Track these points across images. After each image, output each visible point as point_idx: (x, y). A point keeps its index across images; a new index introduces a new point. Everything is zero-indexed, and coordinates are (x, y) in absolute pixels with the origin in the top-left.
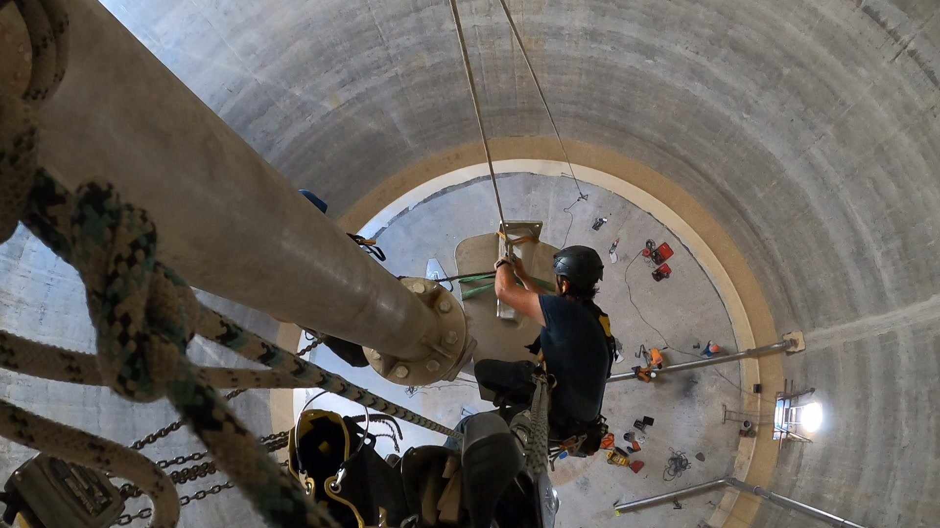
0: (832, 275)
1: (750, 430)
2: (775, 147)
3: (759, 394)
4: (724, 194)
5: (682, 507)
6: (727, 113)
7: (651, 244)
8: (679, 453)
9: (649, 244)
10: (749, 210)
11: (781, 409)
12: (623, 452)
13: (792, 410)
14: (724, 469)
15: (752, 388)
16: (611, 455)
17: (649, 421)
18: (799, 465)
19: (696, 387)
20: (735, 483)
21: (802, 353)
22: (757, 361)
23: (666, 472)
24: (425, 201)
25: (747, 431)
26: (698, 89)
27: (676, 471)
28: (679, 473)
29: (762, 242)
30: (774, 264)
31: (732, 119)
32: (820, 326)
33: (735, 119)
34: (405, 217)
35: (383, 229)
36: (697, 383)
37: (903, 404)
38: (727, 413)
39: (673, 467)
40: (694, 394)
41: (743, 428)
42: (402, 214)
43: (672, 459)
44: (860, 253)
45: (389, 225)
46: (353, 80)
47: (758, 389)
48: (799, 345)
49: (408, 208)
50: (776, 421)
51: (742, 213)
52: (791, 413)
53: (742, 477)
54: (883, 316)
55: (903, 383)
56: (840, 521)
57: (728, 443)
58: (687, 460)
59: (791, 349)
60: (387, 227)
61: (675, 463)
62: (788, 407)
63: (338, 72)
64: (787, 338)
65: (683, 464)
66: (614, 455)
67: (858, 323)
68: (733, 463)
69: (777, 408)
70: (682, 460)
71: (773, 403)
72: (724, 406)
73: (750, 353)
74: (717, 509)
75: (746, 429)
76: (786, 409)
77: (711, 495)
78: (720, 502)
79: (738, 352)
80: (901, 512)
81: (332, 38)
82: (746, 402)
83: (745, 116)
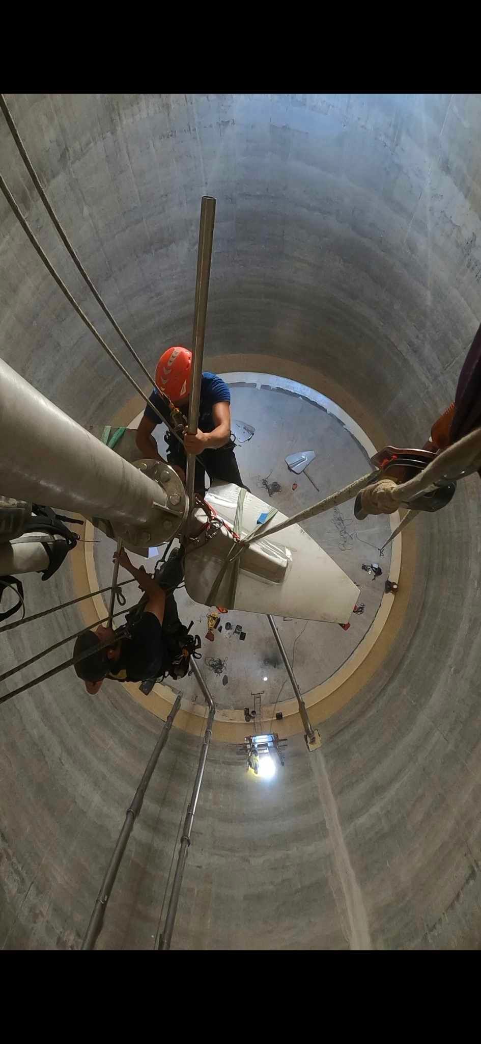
0: (360, 766)
1: (250, 716)
2: (436, 700)
3: (275, 718)
4: (401, 662)
5: (190, 676)
6: (453, 654)
7: (361, 611)
8: (225, 665)
9: (360, 610)
10: (395, 684)
11: (266, 740)
12: (218, 624)
13: (266, 749)
14: (220, 702)
15: (279, 712)
16: (214, 616)
17: (243, 636)
18: (229, 764)
19: (272, 667)
20: (212, 713)
21: (308, 750)
22: (298, 711)
23: (210, 658)
24: (352, 436)
25: (249, 715)
26: (464, 626)
27: (213, 666)
28: (211, 668)
29: (375, 699)
30: (362, 713)
31: (450, 659)
32: (327, 762)
33: (450, 661)
34: (338, 425)
35: (325, 410)
36: (275, 667)
37: (279, 854)
38: (258, 695)
39: (215, 663)
40: (267, 667)
41: (251, 711)
42: (339, 421)
43: (220, 661)
44: (378, 790)
45: (329, 414)
46: (415, 352)
47: (279, 717)
48: (312, 745)
49: (345, 425)
50: (257, 737)
51: (391, 679)
52: (264, 749)
53: (217, 717)
54: (338, 823)
55: (293, 851)
56: (192, 812)
57: (239, 701)
58: (221, 672)
59: (309, 739)
60: (328, 413)
61: (218, 664)
62: (269, 745)
63: (417, 337)
64: (316, 735)
65: (219, 670)
66: (214, 618)
67: (332, 797)
68: (226, 708)
69: (266, 736)
70: (221, 669)
71: (271, 732)
72: (264, 692)
73: (301, 704)
74: (193, 703)
75: (250, 713)
76: (267, 744)
77: (201, 696)
78: (198, 703)
79: (301, 695)
80: (204, 867)
81: (438, 322)
82: (269, 709)
83: (452, 669)
